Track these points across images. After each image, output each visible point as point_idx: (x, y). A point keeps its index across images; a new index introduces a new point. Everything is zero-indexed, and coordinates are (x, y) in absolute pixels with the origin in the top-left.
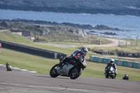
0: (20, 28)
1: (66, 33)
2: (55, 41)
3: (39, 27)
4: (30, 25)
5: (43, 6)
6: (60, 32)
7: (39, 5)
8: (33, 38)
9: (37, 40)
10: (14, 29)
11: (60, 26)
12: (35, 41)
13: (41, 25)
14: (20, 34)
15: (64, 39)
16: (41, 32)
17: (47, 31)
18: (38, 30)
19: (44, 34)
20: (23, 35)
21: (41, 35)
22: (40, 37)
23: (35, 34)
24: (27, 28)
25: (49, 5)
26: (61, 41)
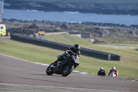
0: (80, 30)
1: (125, 34)
2: (114, 43)
3: (98, 29)
4: (90, 27)
5: (114, 9)
6: (120, 34)
7: (110, 8)
8: (93, 40)
9: (96, 42)
10: (74, 31)
11: (119, 28)
12: (94, 43)
13: (101, 27)
14: (80, 36)
15: (123, 40)
16: (101, 34)
17: (106, 33)
18: (98, 32)
19: (103, 35)
20: (82, 37)
21: (100, 37)
22: (100, 39)
23: (94, 36)
24: (87, 30)
25: (120, 8)
26: (120, 42)
